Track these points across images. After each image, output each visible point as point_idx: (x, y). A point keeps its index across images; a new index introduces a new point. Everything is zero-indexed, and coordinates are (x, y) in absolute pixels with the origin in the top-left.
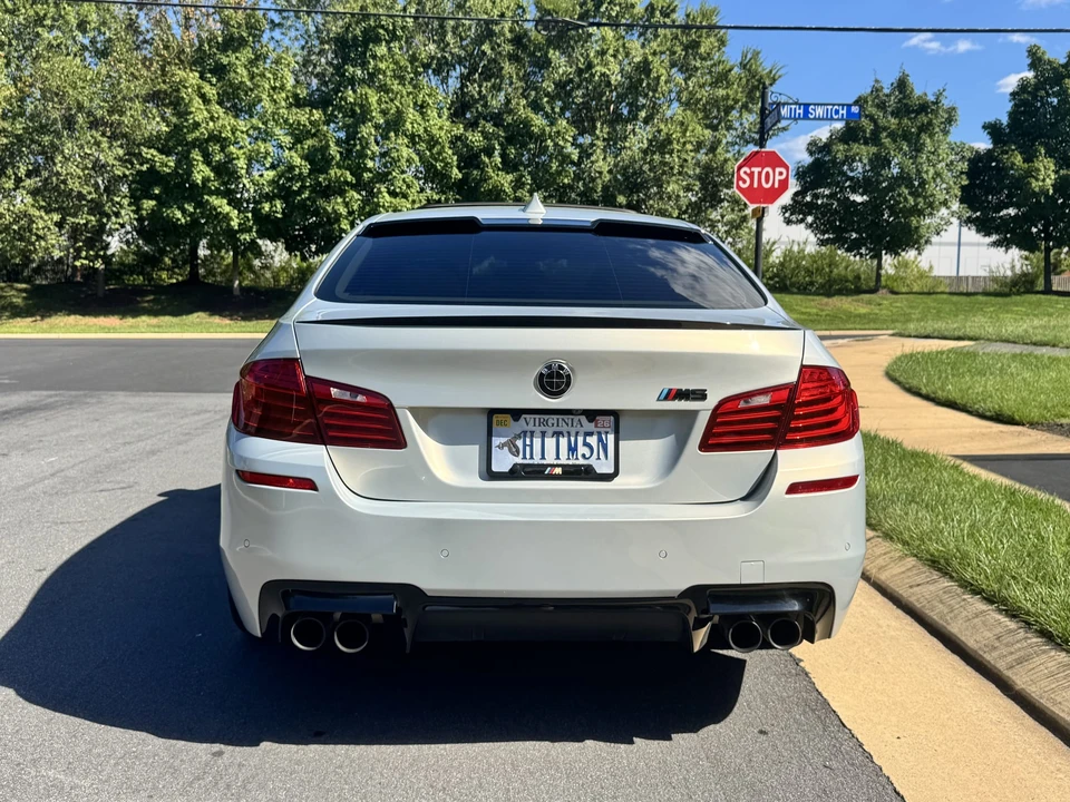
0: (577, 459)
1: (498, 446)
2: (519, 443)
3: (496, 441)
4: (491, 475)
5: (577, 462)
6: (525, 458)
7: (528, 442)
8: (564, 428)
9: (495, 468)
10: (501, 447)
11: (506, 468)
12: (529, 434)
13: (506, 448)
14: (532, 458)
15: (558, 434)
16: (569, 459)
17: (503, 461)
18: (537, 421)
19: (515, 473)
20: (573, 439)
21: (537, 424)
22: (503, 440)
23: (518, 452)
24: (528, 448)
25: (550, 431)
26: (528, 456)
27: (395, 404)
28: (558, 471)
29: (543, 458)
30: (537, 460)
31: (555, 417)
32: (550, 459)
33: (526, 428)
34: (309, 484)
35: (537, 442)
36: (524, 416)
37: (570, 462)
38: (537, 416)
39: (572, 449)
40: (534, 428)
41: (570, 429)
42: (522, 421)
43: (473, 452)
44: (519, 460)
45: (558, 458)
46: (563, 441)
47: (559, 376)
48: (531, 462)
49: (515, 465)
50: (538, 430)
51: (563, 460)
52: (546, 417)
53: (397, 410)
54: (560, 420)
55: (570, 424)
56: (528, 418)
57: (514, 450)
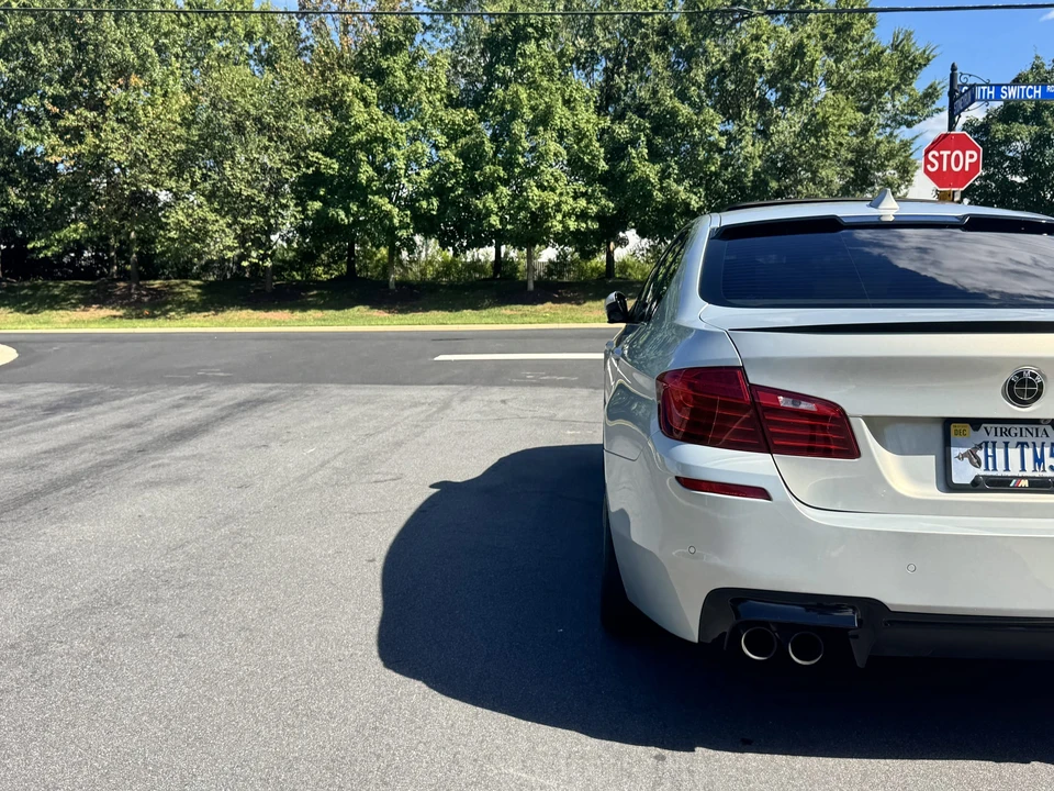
0: (1044, 471)
1: (958, 457)
2: (981, 454)
3: (955, 451)
4: (948, 485)
5: (1045, 475)
6: (987, 469)
7: (990, 452)
8: (1029, 439)
9: (956, 479)
10: (961, 457)
11: (968, 481)
12: (990, 445)
13: (966, 459)
14: (995, 469)
15: (1022, 445)
16: (1035, 470)
17: (963, 472)
18: (999, 430)
19: (976, 486)
20: (1038, 450)
21: (999, 434)
22: (964, 450)
23: (979, 463)
24: (990, 459)
25: (1013, 441)
26: (991, 467)
27: (849, 412)
28: (1025, 483)
29: (1007, 469)
30: (1001, 472)
31: (1018, 426)
32: (1015, 470)
33: (992, 438)
34: (761, 493)
35: (1000, 453)
36: (984, 425)
37: (1037, 474)
38: (999, 426)
39: (1039, 461)
40: (995, 439)
41: (1034, 439)
42: (982, 430)
43: (929, 462)
44: (981, 471)
45: (1023, 469)
46: (1029, 452)
47: (1031, 383)
48: (994, 473)
49: (977, 477)
50: (1000, 440)
51: (1029, 472)
52: (1008, 426)
53: (851, 420)
54: (1024, 430)
55: (1034, 435)
56: (989, 426)
57: (975, 461)
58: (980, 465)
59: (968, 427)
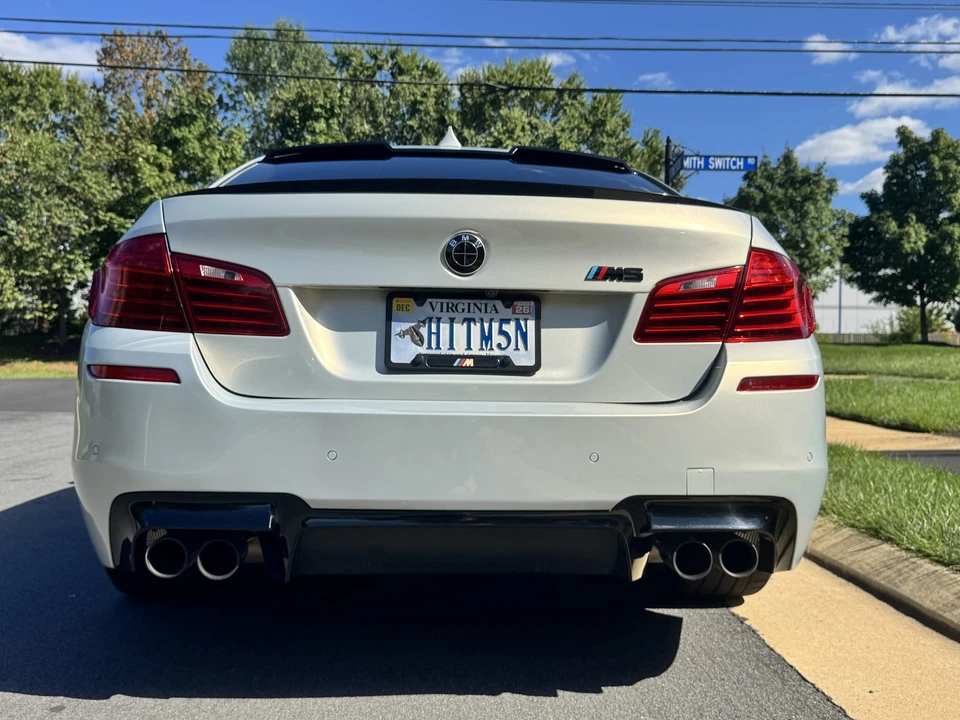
0: (491, 349)
1: (399, 334)
2: (424, 331)
3: (397, 327)
4: (389, 367)
5: (492, 353)
6: (430, 347)
7: (434, 330)
8: (477, 315)
9: (394, 359)
10: (402, 334)
11: (407, 359)
12: (434, 320)
13: (408, 337)
14: (438, 347)
15: (469, 321)
16: (482, 349)
17: (404, 351)
18: (445, 305)
19: (418, 366)
20: (486, 325)
21: (445, 309)
22: (406, 326)
23: (422, 341)
24: (434, 337)
25: (459, 316)
26: (434, 345)
27: (276, 281)
28: (469, 363)
29: (452, 347)
30: (444, 350)
31: (466, 301)
32: (460, 348)
33: (430, 313)
34: (169, 375)
35: (445, 327)
36: (429, 300)
37: (483, 353)
38: (445, 301)
39: (486, 338)
40: (440, 315)
41: (483, 315)
42: (427, 305)
43: (369, 339)
44: (423, 350)
45: (469, 348)
46: (476, 329)
47: (471, 249)
48: (437, 352)
49: (418, 356)
50: (445, 316)
51: (475, 351)
52: (455, 302)
53: (279, 289)
54: (472, 305)
55: (483, 310)
56: (434, 301)
57: (417, 338)
58: (422, 342)
59: (411, 302)
